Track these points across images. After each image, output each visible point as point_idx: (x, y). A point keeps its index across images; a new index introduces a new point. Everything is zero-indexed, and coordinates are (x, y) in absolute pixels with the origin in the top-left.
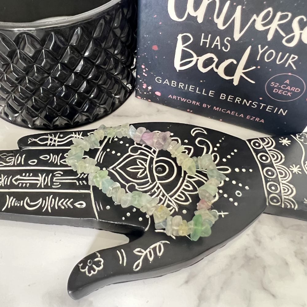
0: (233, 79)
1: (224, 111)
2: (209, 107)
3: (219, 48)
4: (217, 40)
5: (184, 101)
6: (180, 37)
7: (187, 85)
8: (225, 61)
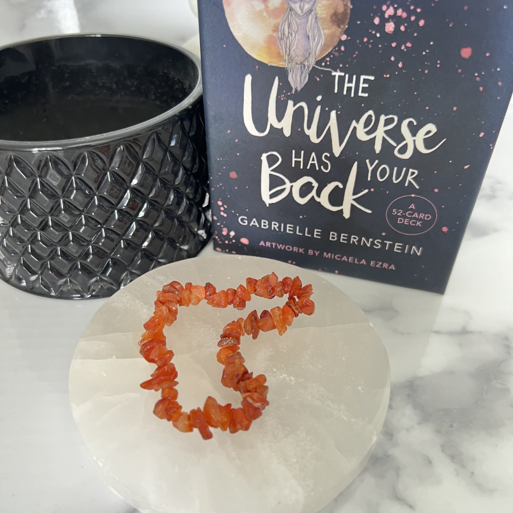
0: (342, 210)
1: (338, 257)
2: (317, 254)
3: (317, 169)
4: (313, 158)
5: (282, 248)
6: (264, 157)
7: (282, 225)
8: (327, 185)
